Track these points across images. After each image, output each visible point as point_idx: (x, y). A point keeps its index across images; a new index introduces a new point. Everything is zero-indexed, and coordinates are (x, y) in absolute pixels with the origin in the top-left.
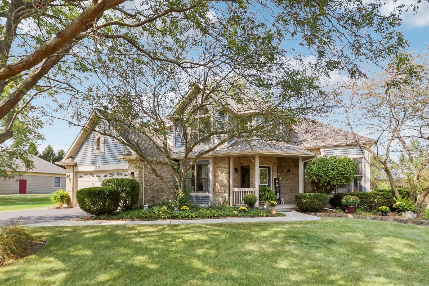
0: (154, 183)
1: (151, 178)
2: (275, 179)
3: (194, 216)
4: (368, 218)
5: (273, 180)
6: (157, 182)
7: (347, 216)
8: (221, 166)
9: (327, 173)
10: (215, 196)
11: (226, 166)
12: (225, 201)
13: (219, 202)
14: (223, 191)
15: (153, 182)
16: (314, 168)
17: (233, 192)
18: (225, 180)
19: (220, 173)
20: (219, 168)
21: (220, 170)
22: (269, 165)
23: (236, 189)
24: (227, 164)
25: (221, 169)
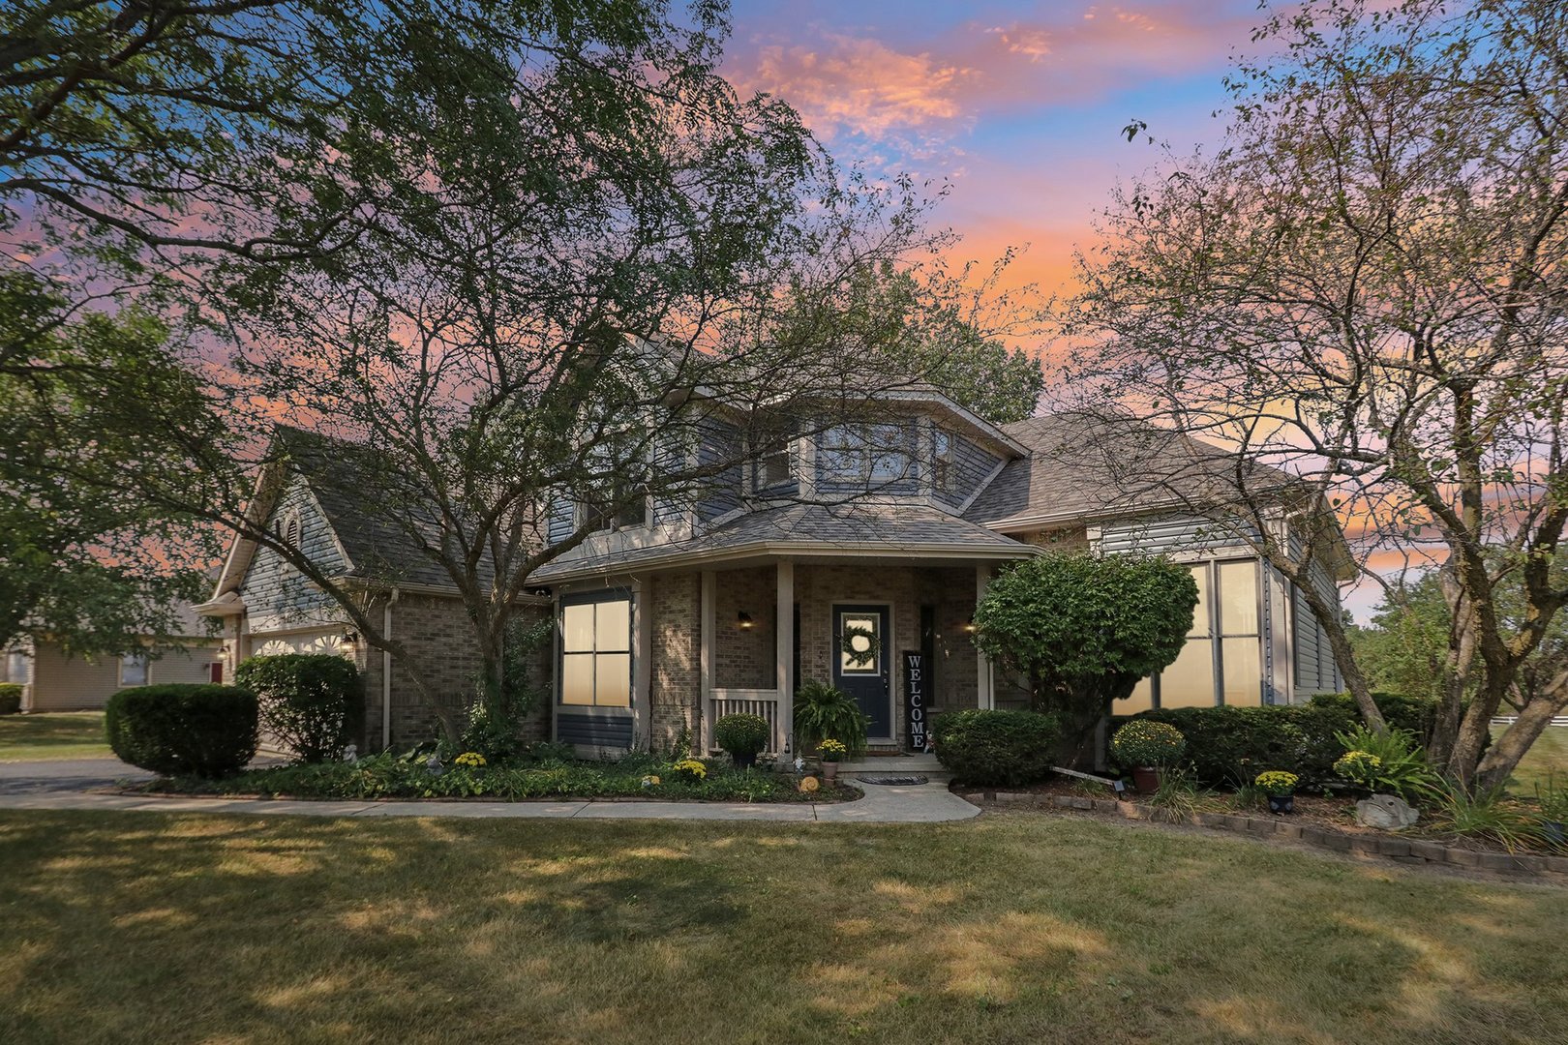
0: (438, 671)
1: (425, 652)
2: (907, 654)
3: (479, 791)
4: (1197, 819)
5: (897, 657)
6: (453, 667)
7: (1116, 807)
8: (674, 608)
9: (1034, 625)
10: (656, 717)
11: (687, 605)
12: (684, 738)
13: (667, 741)
14: (678, 703)
15: (436, 667)
16: (991, 607)
17: (713, 701)
18: (683, 658)
19: (669, 633)
20: (667, 616)
21: (670, 622)
22: (877, 597)
23: (721, 694)
24: (689, 599)
25: (671, 617)
